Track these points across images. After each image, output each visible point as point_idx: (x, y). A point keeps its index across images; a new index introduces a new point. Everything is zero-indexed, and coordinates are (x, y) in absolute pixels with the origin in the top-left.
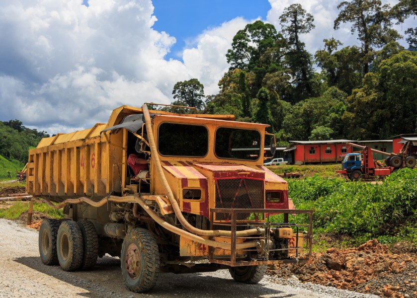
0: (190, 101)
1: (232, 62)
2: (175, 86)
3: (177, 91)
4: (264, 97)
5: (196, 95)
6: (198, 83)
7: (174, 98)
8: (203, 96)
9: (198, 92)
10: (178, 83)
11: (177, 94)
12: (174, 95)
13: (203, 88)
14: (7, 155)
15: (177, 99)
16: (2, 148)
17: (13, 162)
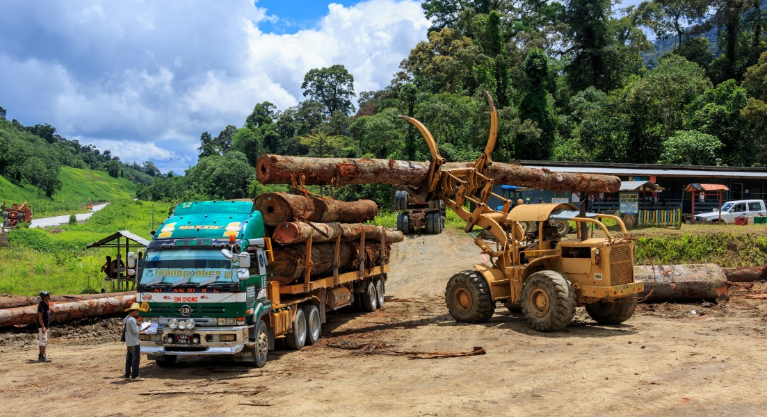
0: (330, 101)
1: (435, 18)
2: (306, 76)
3: (310, 83)
4: (540, 68)
5: (341, 92)
6: (345, 72)
7: (305, 94)
8: (352, 93)
9: (345, 87)
10: (312, 72)
11: (309, 88)
12: (304, 90)
13: (352, 81)
14: (16, 178)
15: (308, 97)
16: (8, 165)
17: (26, 189)
